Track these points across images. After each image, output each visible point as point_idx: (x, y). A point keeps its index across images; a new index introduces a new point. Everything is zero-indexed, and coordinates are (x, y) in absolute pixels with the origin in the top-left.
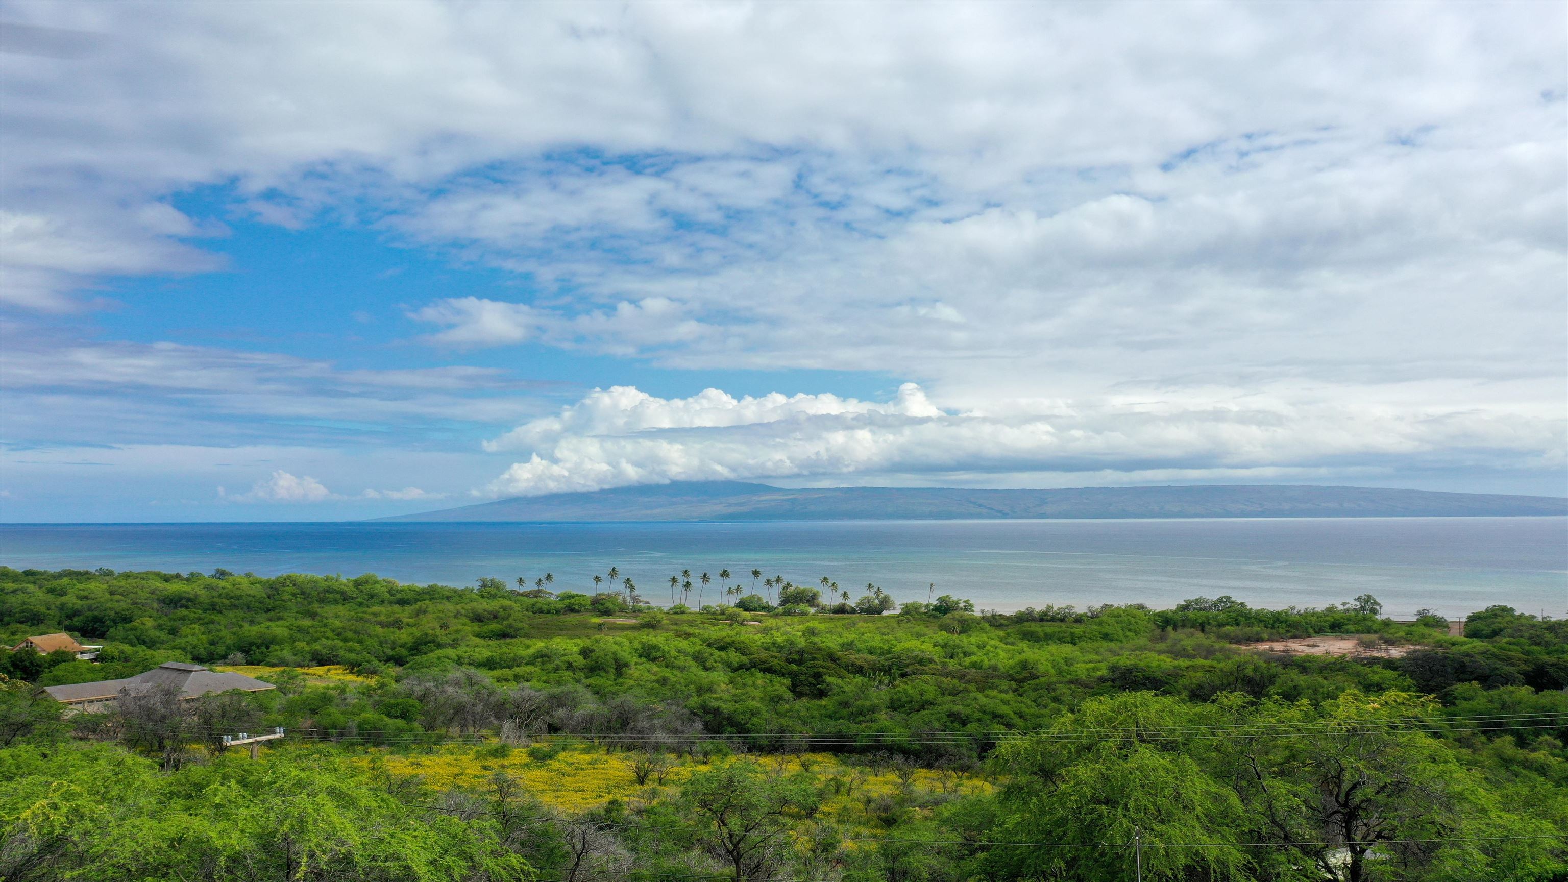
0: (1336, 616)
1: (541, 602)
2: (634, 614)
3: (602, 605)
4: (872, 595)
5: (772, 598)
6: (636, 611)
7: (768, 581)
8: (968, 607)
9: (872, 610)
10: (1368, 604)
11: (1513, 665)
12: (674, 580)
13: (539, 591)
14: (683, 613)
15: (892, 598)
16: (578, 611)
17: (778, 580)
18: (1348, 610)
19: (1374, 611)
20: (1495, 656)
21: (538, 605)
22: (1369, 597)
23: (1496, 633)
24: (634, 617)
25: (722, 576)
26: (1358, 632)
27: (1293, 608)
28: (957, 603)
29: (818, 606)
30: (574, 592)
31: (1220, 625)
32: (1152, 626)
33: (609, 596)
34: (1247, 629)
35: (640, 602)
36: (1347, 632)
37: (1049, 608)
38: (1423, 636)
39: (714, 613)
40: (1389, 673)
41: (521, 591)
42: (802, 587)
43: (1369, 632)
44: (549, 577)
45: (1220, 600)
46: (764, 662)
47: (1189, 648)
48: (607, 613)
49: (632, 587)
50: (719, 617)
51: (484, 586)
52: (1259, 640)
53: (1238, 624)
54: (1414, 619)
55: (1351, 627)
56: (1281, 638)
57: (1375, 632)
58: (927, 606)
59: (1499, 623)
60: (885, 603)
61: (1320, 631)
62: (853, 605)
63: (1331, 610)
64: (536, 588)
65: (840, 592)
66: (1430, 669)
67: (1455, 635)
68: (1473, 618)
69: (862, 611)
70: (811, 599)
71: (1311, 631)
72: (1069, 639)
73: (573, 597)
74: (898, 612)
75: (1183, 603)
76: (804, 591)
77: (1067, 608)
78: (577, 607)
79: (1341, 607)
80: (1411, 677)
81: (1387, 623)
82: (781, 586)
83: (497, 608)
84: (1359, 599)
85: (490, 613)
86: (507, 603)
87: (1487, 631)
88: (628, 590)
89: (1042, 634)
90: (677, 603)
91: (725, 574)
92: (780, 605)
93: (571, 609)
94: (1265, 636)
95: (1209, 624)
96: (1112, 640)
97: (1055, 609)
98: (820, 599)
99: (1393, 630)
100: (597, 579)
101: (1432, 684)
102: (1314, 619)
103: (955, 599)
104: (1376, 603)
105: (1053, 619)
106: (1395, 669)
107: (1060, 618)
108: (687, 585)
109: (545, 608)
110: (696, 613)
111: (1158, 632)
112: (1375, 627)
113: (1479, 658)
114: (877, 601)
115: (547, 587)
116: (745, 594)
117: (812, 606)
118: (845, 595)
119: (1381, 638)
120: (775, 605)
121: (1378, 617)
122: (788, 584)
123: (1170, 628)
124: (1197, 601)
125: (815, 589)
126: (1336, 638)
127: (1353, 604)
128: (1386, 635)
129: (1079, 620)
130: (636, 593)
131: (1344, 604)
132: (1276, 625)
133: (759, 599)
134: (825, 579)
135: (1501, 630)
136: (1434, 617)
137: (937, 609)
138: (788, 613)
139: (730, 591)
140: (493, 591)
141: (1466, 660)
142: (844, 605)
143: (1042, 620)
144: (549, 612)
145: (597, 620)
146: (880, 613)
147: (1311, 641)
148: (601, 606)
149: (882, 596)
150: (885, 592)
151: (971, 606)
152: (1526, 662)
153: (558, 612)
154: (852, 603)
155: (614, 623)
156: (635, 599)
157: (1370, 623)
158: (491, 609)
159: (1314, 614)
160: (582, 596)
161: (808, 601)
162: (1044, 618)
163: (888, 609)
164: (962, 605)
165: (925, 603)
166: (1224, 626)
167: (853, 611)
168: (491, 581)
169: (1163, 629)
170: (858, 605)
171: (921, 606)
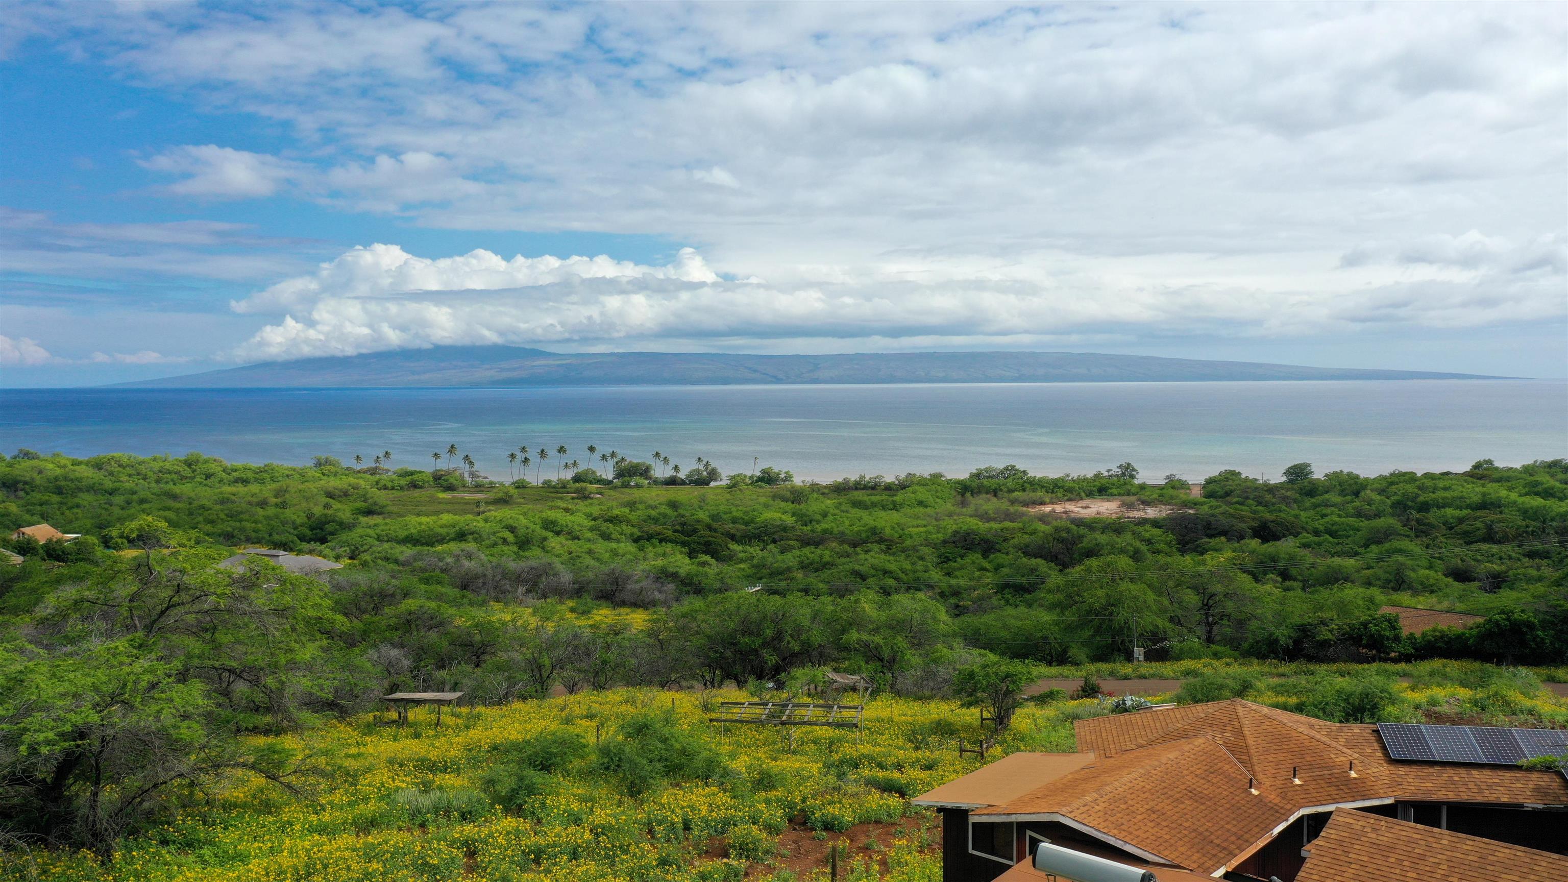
0: (1103, 482)
1: (385, 478)
2: (479, 489)
3: (447, 481)
4: (701, 467)
5: (608, 473)
6: (479, 487)
7: (604, 456)
8: (788, 478)
9: (701, 481)
10: (1128, 471)
11: (1244, 522)
12: (513, 456)
13: (376, 468)
14: (524, 487)
15: (719, 470)
16: (421, 487)
17: (613, 455)
18: (1111, 476)
19: (1132, 477)
20: (1232, 516)
21: (382, 483)
22: (1129, 464)
23: (1227, 494)
24: (478, 492)
25: (559, 451)
26: (1120, 495)
27: (1068, 475)
28: (779, 474)
29: (650, 478)
30: (411, 468)
31: (1010, 491)
32: (953, 493)
33: (449, 473)
34: (1032, 495)
35: (479, 477)
36: (1112, 495)
37: (862, 477)
38: (1172, 497)
39: (554, 487)
40: (1157, 532)
41: (358, 469)
42: (635, 461)
43: (1128, 495)
44: (387, 454)
45: (1006, 469)
46: (659, 534)
47: (991, 512)
48: (450, 488)
49: (471, 463)
50: (561, 490)
51: (319, 464)
52: (1042, 503)
53: (1024, 490)
54: (1164, 482)
55: (1115, 491)
56: (1059, 501)
57: (1134, 494)
58: (751, 477)
59: (1230, 485)
60: (713, 475)
61: (1090, 495)
62: (683, 477)
63: (1098, 476)
64: (374, 465)
65: (672, 465)
66: (1186, 528)
67: (1196, 493)
68: (1209, 481)
69: (691, 482)
70: (645, 472)
71: (1083, 494)
72: (891, 506)
73: (412, 474)
74: (725, 482)
75: (975, 471)
76: (638, 465)
77: (877, 477)
78: (420, 483)
79: (1106, 474)
80: (1172, 533)
81: (1143, 487)
82: (615, 460)
83: (346, 486)
84: (1120, 467)
85: (341, 490)
86: (352, 480)
87: (1221, 492)
88: (467, 466)
89: (869, 503)
90: (516, 478)
91: (562, 450)
92: (614, 478)
93: (414, 485)
94: (1048, 500)
95: (1001, 490)
96: (926, 507)
97: (867, 478)
98: (652, 472)
99: (1148, 493)
100: (436, 456)
101: (1187, 538)
102: (1085, 484)
103: (777, 471)
104: (1134, 470)
105: (865, 488)
106: (1160, 527)
107: (873, 487)
108: (526, 460)
109: (389, 484)
110: (537, 487)
111: (959, 498)
112: (1133, 490)
113: (1221, 517)
114: (705, 473)
115: (384, 465)
116: (582, 468)
117: (646, 478)
118: (676, 468)
119: (1139, 500)
120: (610, 477)
121: (1135, 481)
122: (623, 459)
123: (968, 494)
124: (987, 470)
125: (648, 463)
126: (1103, 500)
127: (1116, 470)
128: (1143, 497)
129: (889, 488)
130: (476, 468)
131: (1108, 471)
132: (1055, 490)
133: (594, 472)
134: (657, 454)
135: (1232, 491)
136: (1179, 480)
137: (760, 479)
138: (626, 486)
139: (566, 465)
140: (333, 469)
141: (1212, 519)
142: (675, 476)
143: (856, 489)
144: (393, 488)
145: (442, 495)
146: (708, 485)
147: (1085, 502)
148: (442, 481)
149: (710, 468)
150: (714, 464)
151: (791, 476)
152: (1253, 519)
153: (402, 488)
154: (682, 475)
155: (462, 498)
156: (473, 475)
157: (1129, 487)
158: (340, 487)
159: (1085, 479)
160: (420, 472)
161: (641, 474)
162: (859, 486)
163: (715, 480)
164: (782, 476)
165: (749, 475)
166: (1013, 491)
167: (683, 483)
168: (327, 459)
169: (963, 495)
170: (688, 477)
171: (745, 476)
